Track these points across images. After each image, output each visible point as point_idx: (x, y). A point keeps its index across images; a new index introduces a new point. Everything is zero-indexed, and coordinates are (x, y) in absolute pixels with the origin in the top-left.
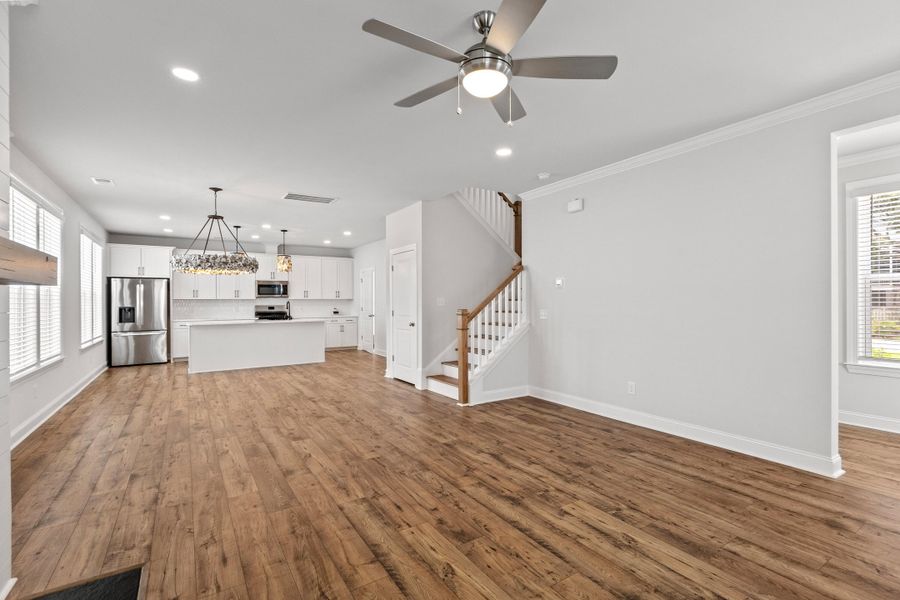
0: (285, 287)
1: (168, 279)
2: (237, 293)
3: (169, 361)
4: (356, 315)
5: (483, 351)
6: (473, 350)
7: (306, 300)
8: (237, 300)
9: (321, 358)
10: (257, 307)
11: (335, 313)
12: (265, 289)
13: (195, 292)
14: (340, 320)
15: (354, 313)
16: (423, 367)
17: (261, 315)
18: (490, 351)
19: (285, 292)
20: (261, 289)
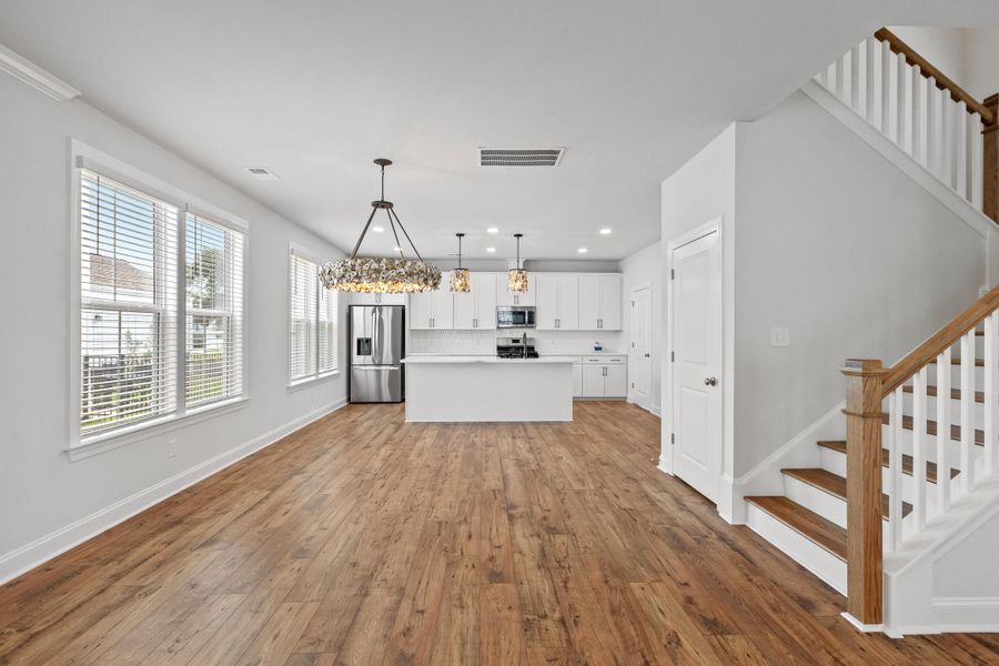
0: (532, 315)
4: (625, 352)
5: (931, 470)
6: (896, 460)
7: (557, 331)
8: (475, 331)
9: (566, 415)
10: (499, 340)
11: (597, 349)
13: (432, 321)
14: (603, 359)
15: (623, 351)
16: (738, 473)
17: (503, 351)
18: (954, 473)
19: (532, 321)
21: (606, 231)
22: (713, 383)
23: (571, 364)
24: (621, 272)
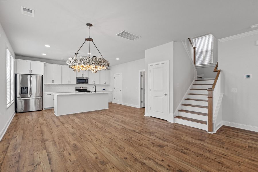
0: (87, 80)
1: (43, 75)
2: (69, 81)
3: (43, 109)
4: (111, 90)
8: (69, 85)
10: (76, 87)
11: (104, 89)
12: (80, 80)
13: (53, 81)
16: (173, 113)
19: (87, 82)
20: (79, 80)
21: (118, 59)
22: (166, 95)
23: (108, 93)
24: (110, 70)
